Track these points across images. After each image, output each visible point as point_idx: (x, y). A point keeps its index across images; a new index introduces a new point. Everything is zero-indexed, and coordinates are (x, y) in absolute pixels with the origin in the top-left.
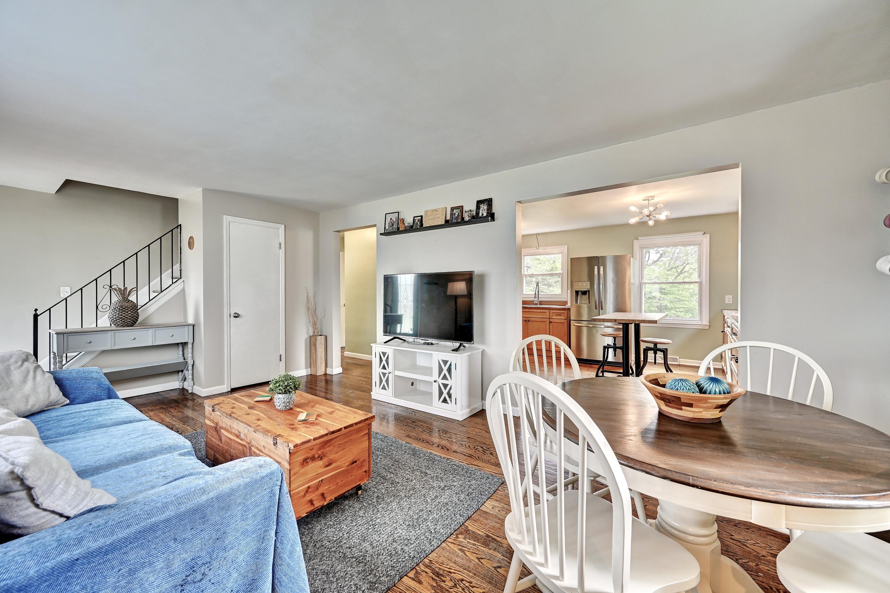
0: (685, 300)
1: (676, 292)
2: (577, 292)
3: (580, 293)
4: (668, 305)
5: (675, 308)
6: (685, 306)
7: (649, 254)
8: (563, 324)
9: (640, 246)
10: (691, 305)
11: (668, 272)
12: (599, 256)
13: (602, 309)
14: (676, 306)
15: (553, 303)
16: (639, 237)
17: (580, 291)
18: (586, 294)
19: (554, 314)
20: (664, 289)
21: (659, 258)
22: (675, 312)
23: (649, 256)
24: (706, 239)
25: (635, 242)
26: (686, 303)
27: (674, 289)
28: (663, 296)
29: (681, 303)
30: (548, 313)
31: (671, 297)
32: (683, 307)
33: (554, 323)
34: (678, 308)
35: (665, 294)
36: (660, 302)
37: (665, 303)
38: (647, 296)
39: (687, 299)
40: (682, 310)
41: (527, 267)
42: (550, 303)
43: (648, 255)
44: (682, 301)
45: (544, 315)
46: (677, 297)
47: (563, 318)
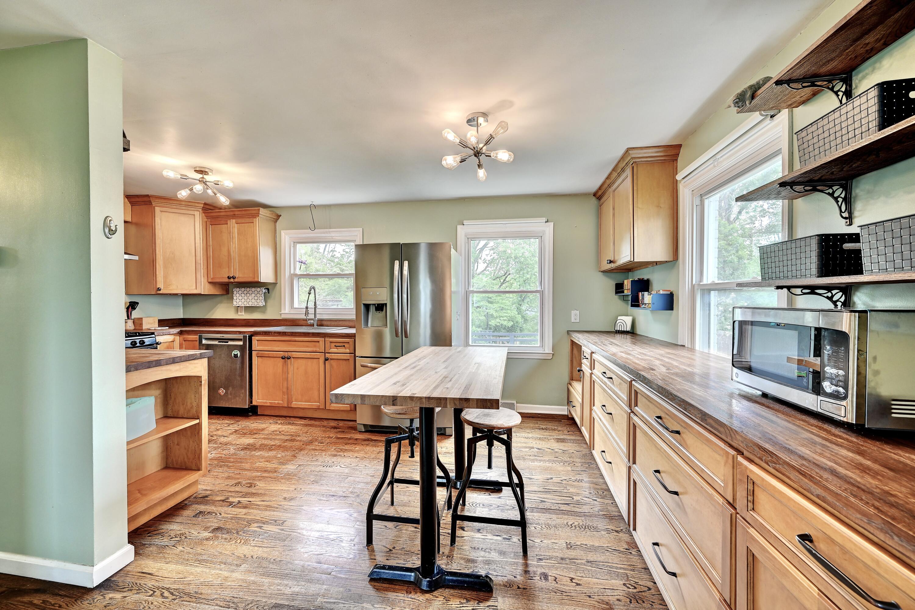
0: (508, 309)
1: (500, 301)
2: (367, 307)
3: (372, 309)
4: (494, 314)
5: (500, 317)
6: (507, 315)
7: (478, 263)
8: (347, 362)
9: (466, 236)
10: (513, 314)
11: (494, 282)
12: (401, 243)
13: (406, 336)
14: (501, 314)
15: (340, 323)
16: (465, 221)
17: (373, 304)
18: (382, 310)
19: (333, 345)
20: (490, 298)
21: (486, 267)
22: (499, 321)
23: (478, 265)
24: (549, 229)
25: (459, 227)
26: (509, 311)
27: (499, 298)
28: (490, 305)
29: (504, 311)
30: (322, 343)
31: (496, 306)
32: (506, 316)
33: (332, 361)
34: (502, 317)
35: (491, 303)
36: (487, 311)
37: (492, 312)
38: (475, 305)
39: (509, 308)
40: (505, 318)
41: (300, 262)
42: (336, 323)
43: (476, 264)
44: (505, 309)
45: (315, 346)
46: (502, 306)
47: (348, 351)
